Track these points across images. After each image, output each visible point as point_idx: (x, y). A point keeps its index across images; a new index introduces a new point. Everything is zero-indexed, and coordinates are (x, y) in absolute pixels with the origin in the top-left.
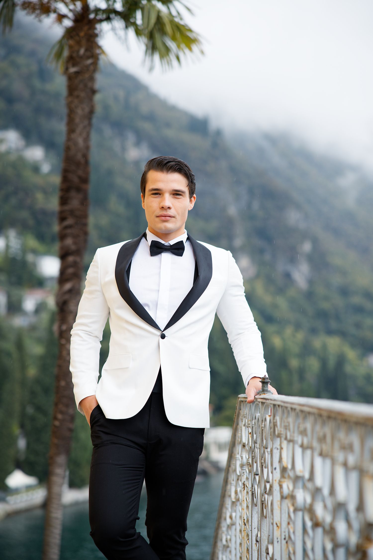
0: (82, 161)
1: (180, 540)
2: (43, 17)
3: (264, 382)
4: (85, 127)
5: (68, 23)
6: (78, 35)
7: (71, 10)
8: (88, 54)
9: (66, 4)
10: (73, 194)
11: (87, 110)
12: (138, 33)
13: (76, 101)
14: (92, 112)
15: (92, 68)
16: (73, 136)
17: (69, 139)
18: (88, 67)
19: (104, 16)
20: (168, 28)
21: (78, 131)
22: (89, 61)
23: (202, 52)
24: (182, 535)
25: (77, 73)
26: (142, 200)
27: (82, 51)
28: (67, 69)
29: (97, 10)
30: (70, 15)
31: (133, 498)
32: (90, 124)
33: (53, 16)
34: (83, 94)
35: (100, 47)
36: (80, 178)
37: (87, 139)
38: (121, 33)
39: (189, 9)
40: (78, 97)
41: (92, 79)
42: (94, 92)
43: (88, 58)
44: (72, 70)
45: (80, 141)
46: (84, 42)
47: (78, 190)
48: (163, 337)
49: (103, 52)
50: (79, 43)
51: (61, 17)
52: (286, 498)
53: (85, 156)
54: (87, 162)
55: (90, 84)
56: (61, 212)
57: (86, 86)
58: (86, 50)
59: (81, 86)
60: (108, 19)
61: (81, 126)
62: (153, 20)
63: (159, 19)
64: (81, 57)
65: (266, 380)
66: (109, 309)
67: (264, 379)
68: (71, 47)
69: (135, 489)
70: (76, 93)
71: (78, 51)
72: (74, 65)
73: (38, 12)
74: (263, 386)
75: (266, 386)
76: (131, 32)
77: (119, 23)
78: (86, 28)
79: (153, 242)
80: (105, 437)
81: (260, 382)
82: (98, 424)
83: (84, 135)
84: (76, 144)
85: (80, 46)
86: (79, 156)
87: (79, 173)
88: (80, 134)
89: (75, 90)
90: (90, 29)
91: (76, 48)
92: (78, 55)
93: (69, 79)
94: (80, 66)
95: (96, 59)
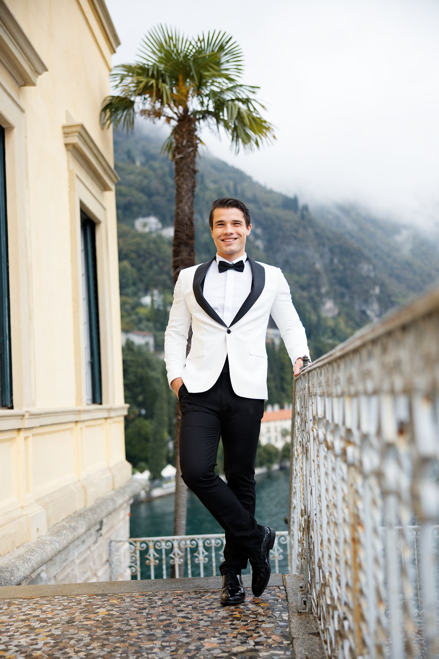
0: (189, 223)
1: (249, 480)
2: (156, 120)
3: (305, 360)
4: (189, 198)
5: (174, 123)
6: (181, 131)
7: (176, 113)
8: (189, 144)
9: (172, 110)
10: (183, 248)
11: (190, 185)
12: (226, 126)
13: (182, 179)
14: (194, 186)
15: (192, 154)
16: (181, 205)
17: (178, 208)
18: (189, 153)
19: (201, 116)
20: (247, 121)
21: (184, 201)
22: (191, 149)
23: (274, 137)
24: (251, 477)
25: (182, 158)
26: (212, 231)
27: (185, 142)
28: (174, 156)
29: (195, 112)
30: (175, 116)
31: (211, 450)
32: (193, 195)
33: (163, 118)
34: (187, 174)
35: (199, 139)
36: (187, 235)
37: (191, 207)
38: (215, 127)
39: (263, 107)
40: (183, 176)
41: (193, 162)
42: (195, 172)
43: (189, 147)
44: (178, 156)
45: (186, 208)
46: (186, 136)
47: (186, 244)
48: (229, 332)
49: (201, 142)
50: (182, 137)
51: (169, 119)
52: (322, 443)
53: (190, 220)
54: (192, 224)
55: (191, 166)
56: (175, 262)
57: (189, 167)
58: (188, 141)
59: (185, 167)
60: (204, 118)
61: (186, 198)
62: (235, 115)
63: (239, 113)
64: (184, 147)
65: (306, 359)
66: (191, 314)
67: (304, 357)
68: (177, 140)
69: (213, 443)
70: (181, 174)
71: (182, 142)
72: (179, 154)
73: (152, 116)
74: (304, 363)
75: (306, 363)
76: (221, 127)
77: (212, 120)
78: (187, 125)
79: (220, 262)
80: (189, 407)
81: (302, 360)
82: (184, 397)
83: (189, 204)
84: (183, 211)
85: (183, 139)
86: (186, 219)
87: (187, 232)
88: (186, 203)
89: (181, 171)
90: (190, 125)
91: (181, 140)
92: (182, 145)
93: (177, 163)
94: (184, 153)
95: (196, 147)
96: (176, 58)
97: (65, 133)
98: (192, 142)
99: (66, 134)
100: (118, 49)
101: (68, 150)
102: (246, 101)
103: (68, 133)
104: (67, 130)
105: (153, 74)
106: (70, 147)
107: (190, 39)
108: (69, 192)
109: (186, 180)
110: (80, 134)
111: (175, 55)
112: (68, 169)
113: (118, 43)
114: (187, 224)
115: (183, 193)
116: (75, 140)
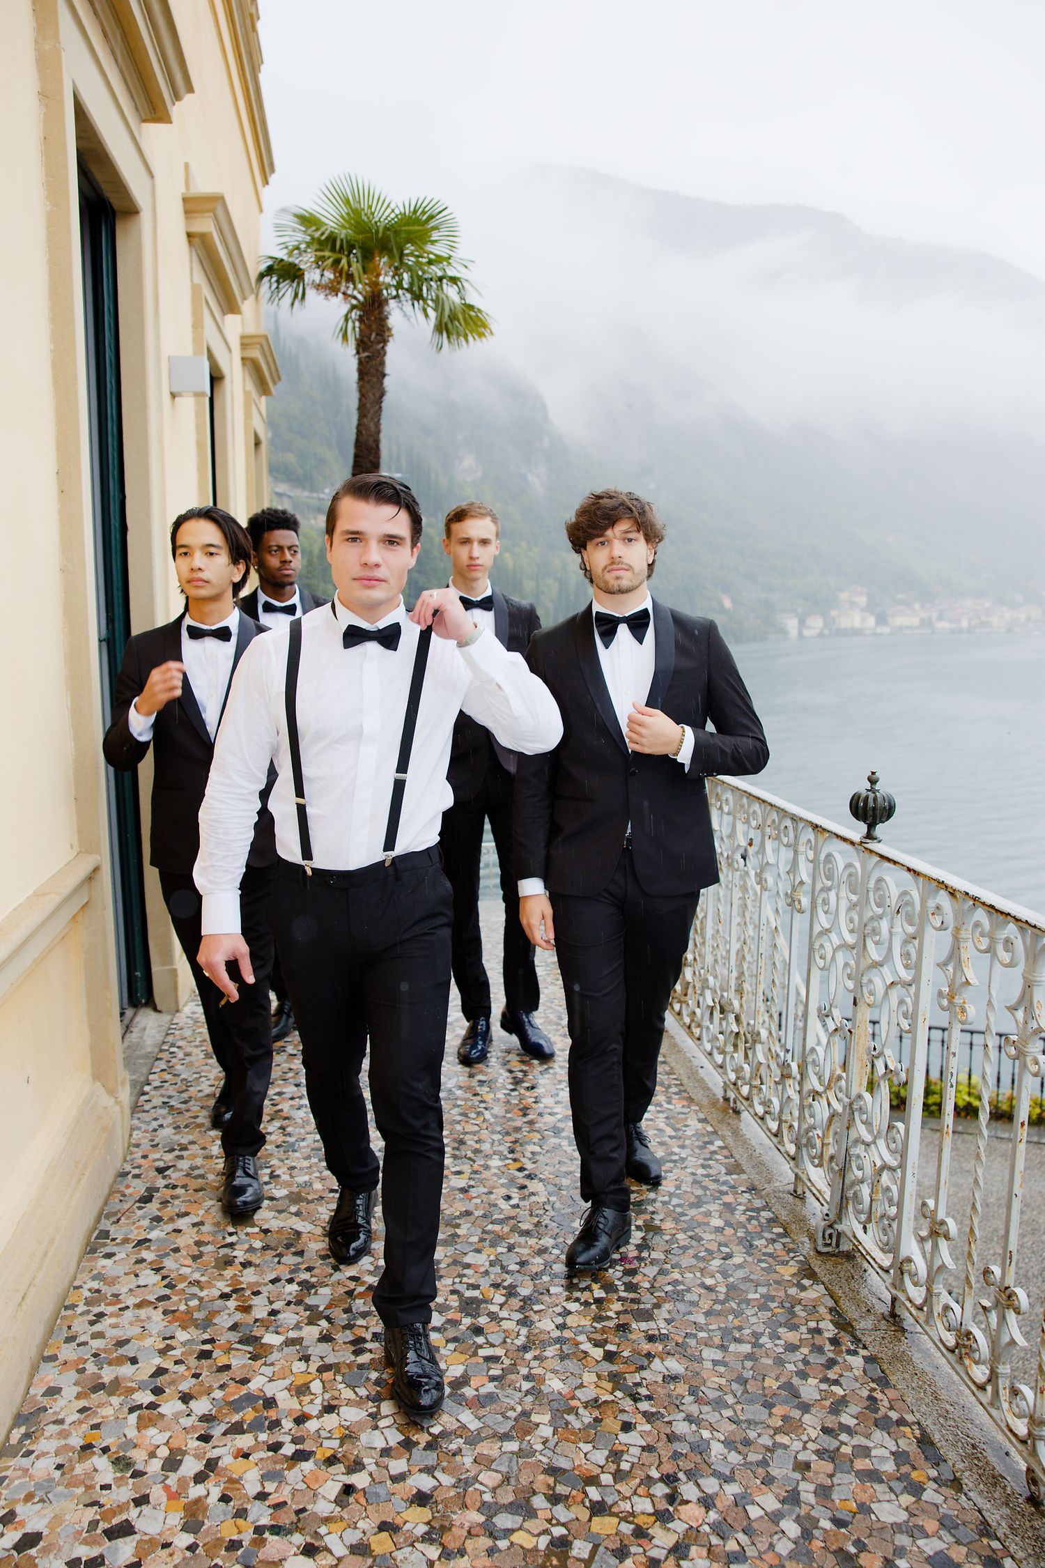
0: (374, 445)
2: (331, 296)
4: (376, 412)
5: (355, 303)
6: (369, 319)
7: (361, 293)
8: (379, 338)
11: (377, 395)
13: (368, 386)
14: (382, 395)
15: (382, 352)
18: (378, 351)
21: (370, 416)
22: (381, 345)
25: (368, 357)
27: (373, 335)
28: (358, 353)
30: (358, 296)
32: (381, 407)
34: (373, 379)
35: (389, 329)
36: (371, 462)
37: (378, 424)
38: (410, 311)
40: (369, 382)
41: (382, 363)
42: (384, 375)
43: (379, 342)
44: (364, 354)
45: (372, 425)
46: (374, 327)
50: (369, 327)
51: (348, 296)
53: (376, 441)
54: (378, 447)
55: (379, 369)
57: (377, 370)
58: (377, 335)
59: (372, 370)
60: (397, 296)
61: (372, 411)
64: (373, 341)
68: (362, 331)
70: (367, 378)
72: (364, 351)
73: (326, 292)
77: (407, 299)
78: (376, 310)
83: (375, 419)
84: (367, 430)
85: (372, 331)
86: (371, 440)
87: (371, 458)
88: (372, 418)
89: (366, 374)
90: (381, 312)
91: (367, 332)
92: (369, 338)
93: (360, 363)
94: (371, 350)
95: (385, 341)
96: (366, 219)
97: (242, 344)
98: (381, 335)
99: (244, 346)
100: (272, 179)
101: (244, 364)
102: (454, 280)
103: (247, 345)
104: (245, 341)
105: (341, 247)
106: (248, 363)
107: (393, 206)
108: (245, 420)
109: (372, 387)
110: (262, 346)
111: (366, 215)
112: (244, 391)
113: (273, 170)
114: (372, 448)
115: (368, 405)
116: (256, 354)
